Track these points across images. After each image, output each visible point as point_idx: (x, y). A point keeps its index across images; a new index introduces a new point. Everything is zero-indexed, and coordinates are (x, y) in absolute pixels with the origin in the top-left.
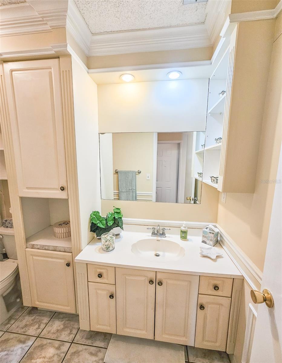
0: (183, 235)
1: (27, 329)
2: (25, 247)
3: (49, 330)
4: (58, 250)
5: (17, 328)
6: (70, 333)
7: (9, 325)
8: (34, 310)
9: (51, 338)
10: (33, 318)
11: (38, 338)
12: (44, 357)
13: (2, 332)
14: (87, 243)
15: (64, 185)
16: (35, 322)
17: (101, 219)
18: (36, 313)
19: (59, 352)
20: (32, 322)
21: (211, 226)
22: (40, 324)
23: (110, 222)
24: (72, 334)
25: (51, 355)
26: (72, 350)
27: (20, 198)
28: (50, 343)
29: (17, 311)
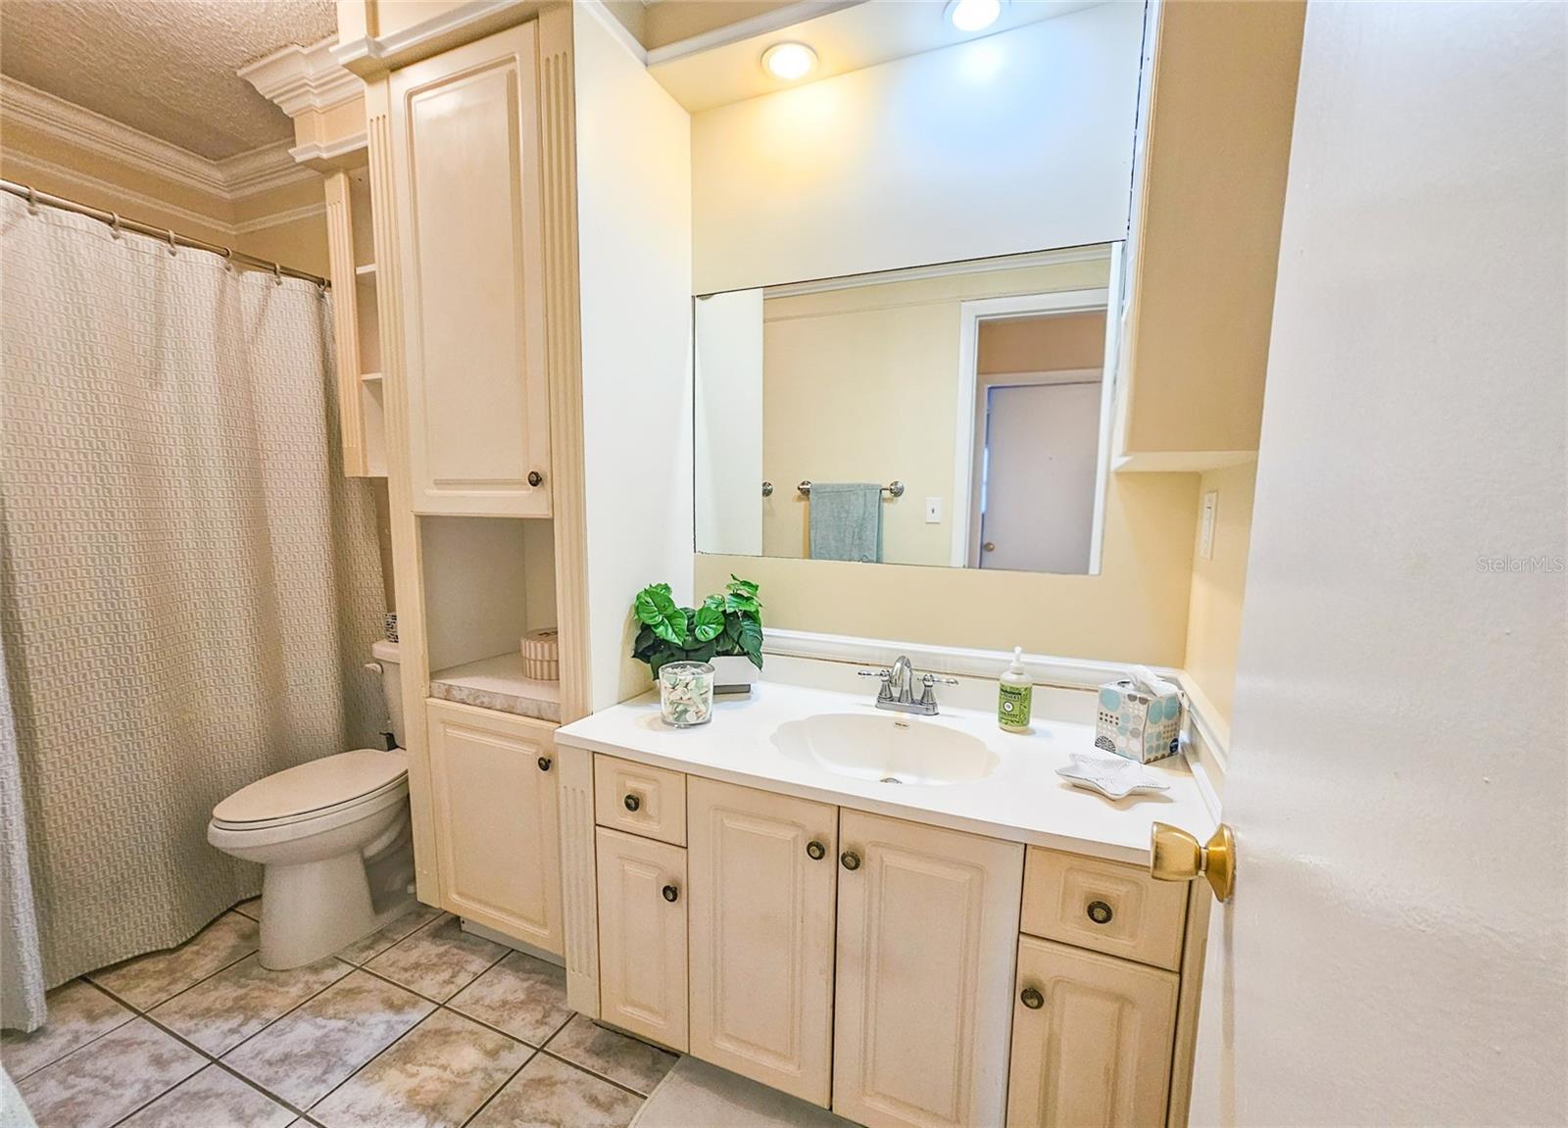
0: (1009, 707)
1: (417, 975)
2: (425, 691)
3: (481, 994)
4: (518, 711)
5: (390, 966)
6: (541, 1022)
7: (372, 954)
8: (451, 926)
9: (480, 1020)
10: (442, 949)
11: (442, 1009)
12: (444, 1068)
13: (349, 967)
16: (444, 963)
17: (671, 613)
18: (455, 940)
19: (489, 1064)
20: (435, 960)
21: (1149, 675)
22: (459, 971)
23: (707, 629)
24: (546, 1024)
25: (467, 1067)
26: (530, 1072)
27: (418, 519)
28: (472, 1033)
29: (402, 920)
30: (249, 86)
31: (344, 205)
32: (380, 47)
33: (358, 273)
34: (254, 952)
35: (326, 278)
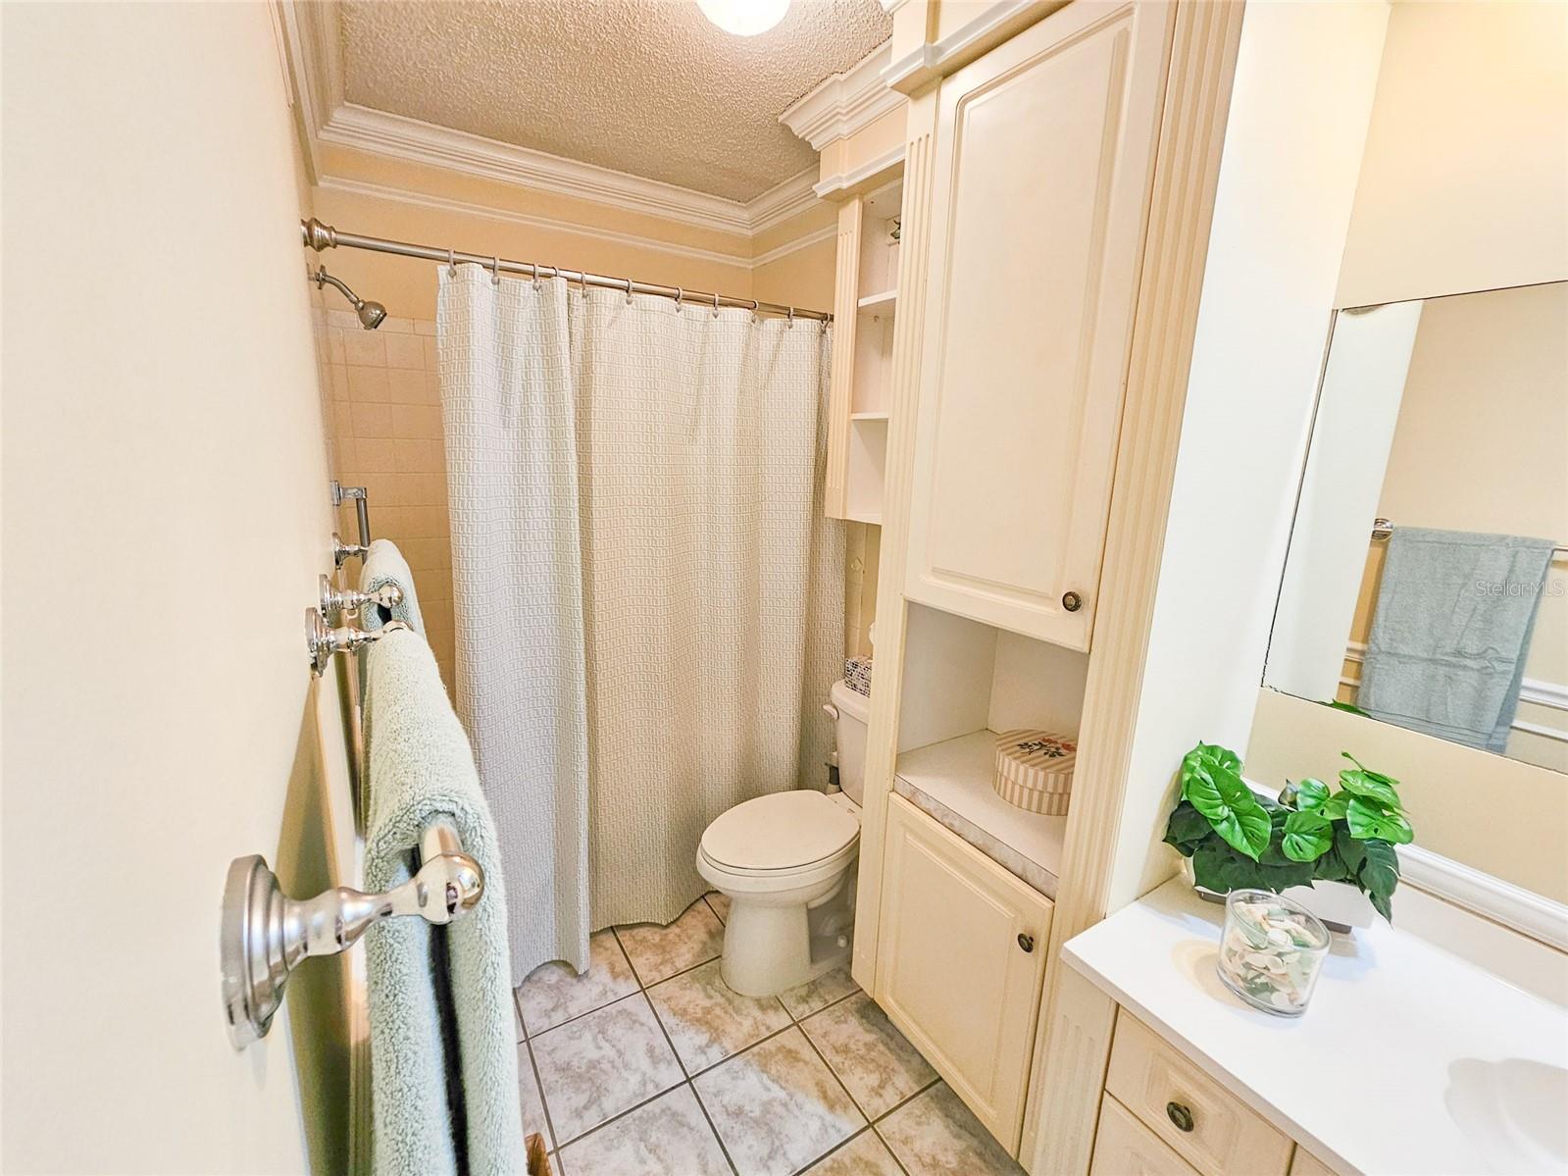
1: (846, 1064)
2: (889, 785)
3: (909, 1132)
4: (996, 857)
5: (824, 1037)
7: (807, 1009)
10: (869, 1038)
11: (872, 1131)
14: (1134, 892)
15: (1085, 587)
16: (873, 1061)
17: (1244, 805)
18: (881, 1031)
20: (864, 1052)
22: (887, 1081)
23: (1303, 843)
27: (907, 604)
29: (833, 977)
30: (786, 129)
31: (855, 237)
32: (939, 51)
33: (860, 305)
34: (717, 958)
35: (829, 313)
